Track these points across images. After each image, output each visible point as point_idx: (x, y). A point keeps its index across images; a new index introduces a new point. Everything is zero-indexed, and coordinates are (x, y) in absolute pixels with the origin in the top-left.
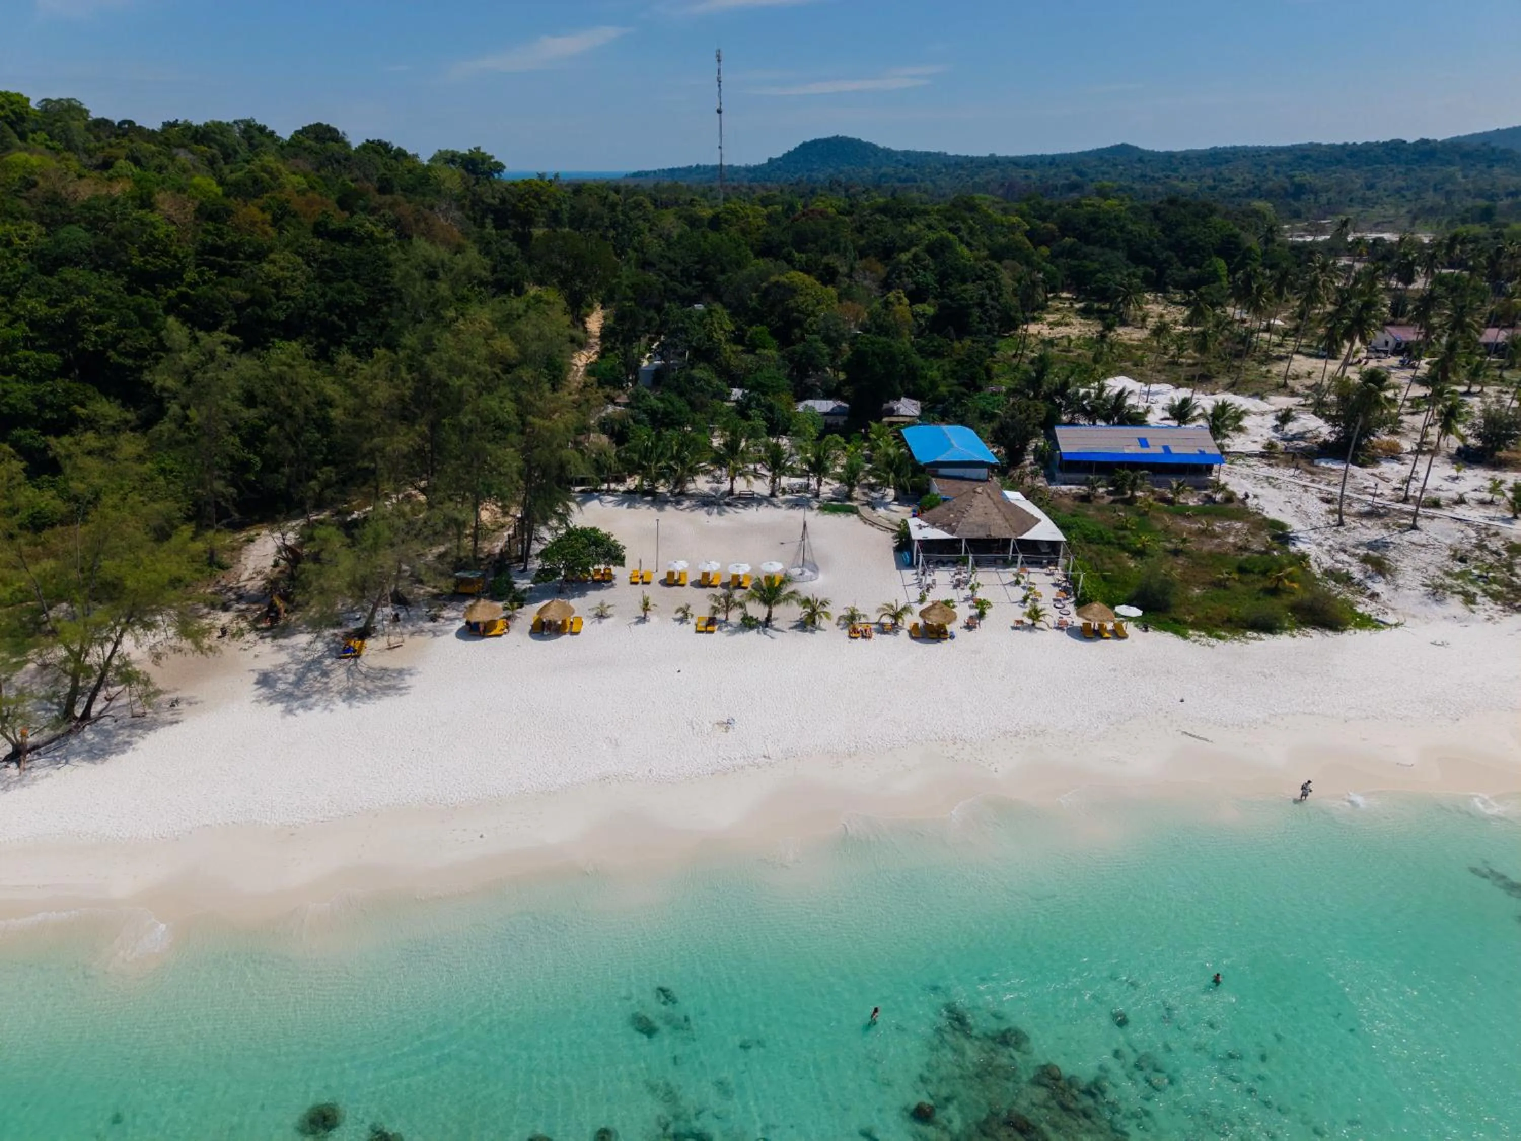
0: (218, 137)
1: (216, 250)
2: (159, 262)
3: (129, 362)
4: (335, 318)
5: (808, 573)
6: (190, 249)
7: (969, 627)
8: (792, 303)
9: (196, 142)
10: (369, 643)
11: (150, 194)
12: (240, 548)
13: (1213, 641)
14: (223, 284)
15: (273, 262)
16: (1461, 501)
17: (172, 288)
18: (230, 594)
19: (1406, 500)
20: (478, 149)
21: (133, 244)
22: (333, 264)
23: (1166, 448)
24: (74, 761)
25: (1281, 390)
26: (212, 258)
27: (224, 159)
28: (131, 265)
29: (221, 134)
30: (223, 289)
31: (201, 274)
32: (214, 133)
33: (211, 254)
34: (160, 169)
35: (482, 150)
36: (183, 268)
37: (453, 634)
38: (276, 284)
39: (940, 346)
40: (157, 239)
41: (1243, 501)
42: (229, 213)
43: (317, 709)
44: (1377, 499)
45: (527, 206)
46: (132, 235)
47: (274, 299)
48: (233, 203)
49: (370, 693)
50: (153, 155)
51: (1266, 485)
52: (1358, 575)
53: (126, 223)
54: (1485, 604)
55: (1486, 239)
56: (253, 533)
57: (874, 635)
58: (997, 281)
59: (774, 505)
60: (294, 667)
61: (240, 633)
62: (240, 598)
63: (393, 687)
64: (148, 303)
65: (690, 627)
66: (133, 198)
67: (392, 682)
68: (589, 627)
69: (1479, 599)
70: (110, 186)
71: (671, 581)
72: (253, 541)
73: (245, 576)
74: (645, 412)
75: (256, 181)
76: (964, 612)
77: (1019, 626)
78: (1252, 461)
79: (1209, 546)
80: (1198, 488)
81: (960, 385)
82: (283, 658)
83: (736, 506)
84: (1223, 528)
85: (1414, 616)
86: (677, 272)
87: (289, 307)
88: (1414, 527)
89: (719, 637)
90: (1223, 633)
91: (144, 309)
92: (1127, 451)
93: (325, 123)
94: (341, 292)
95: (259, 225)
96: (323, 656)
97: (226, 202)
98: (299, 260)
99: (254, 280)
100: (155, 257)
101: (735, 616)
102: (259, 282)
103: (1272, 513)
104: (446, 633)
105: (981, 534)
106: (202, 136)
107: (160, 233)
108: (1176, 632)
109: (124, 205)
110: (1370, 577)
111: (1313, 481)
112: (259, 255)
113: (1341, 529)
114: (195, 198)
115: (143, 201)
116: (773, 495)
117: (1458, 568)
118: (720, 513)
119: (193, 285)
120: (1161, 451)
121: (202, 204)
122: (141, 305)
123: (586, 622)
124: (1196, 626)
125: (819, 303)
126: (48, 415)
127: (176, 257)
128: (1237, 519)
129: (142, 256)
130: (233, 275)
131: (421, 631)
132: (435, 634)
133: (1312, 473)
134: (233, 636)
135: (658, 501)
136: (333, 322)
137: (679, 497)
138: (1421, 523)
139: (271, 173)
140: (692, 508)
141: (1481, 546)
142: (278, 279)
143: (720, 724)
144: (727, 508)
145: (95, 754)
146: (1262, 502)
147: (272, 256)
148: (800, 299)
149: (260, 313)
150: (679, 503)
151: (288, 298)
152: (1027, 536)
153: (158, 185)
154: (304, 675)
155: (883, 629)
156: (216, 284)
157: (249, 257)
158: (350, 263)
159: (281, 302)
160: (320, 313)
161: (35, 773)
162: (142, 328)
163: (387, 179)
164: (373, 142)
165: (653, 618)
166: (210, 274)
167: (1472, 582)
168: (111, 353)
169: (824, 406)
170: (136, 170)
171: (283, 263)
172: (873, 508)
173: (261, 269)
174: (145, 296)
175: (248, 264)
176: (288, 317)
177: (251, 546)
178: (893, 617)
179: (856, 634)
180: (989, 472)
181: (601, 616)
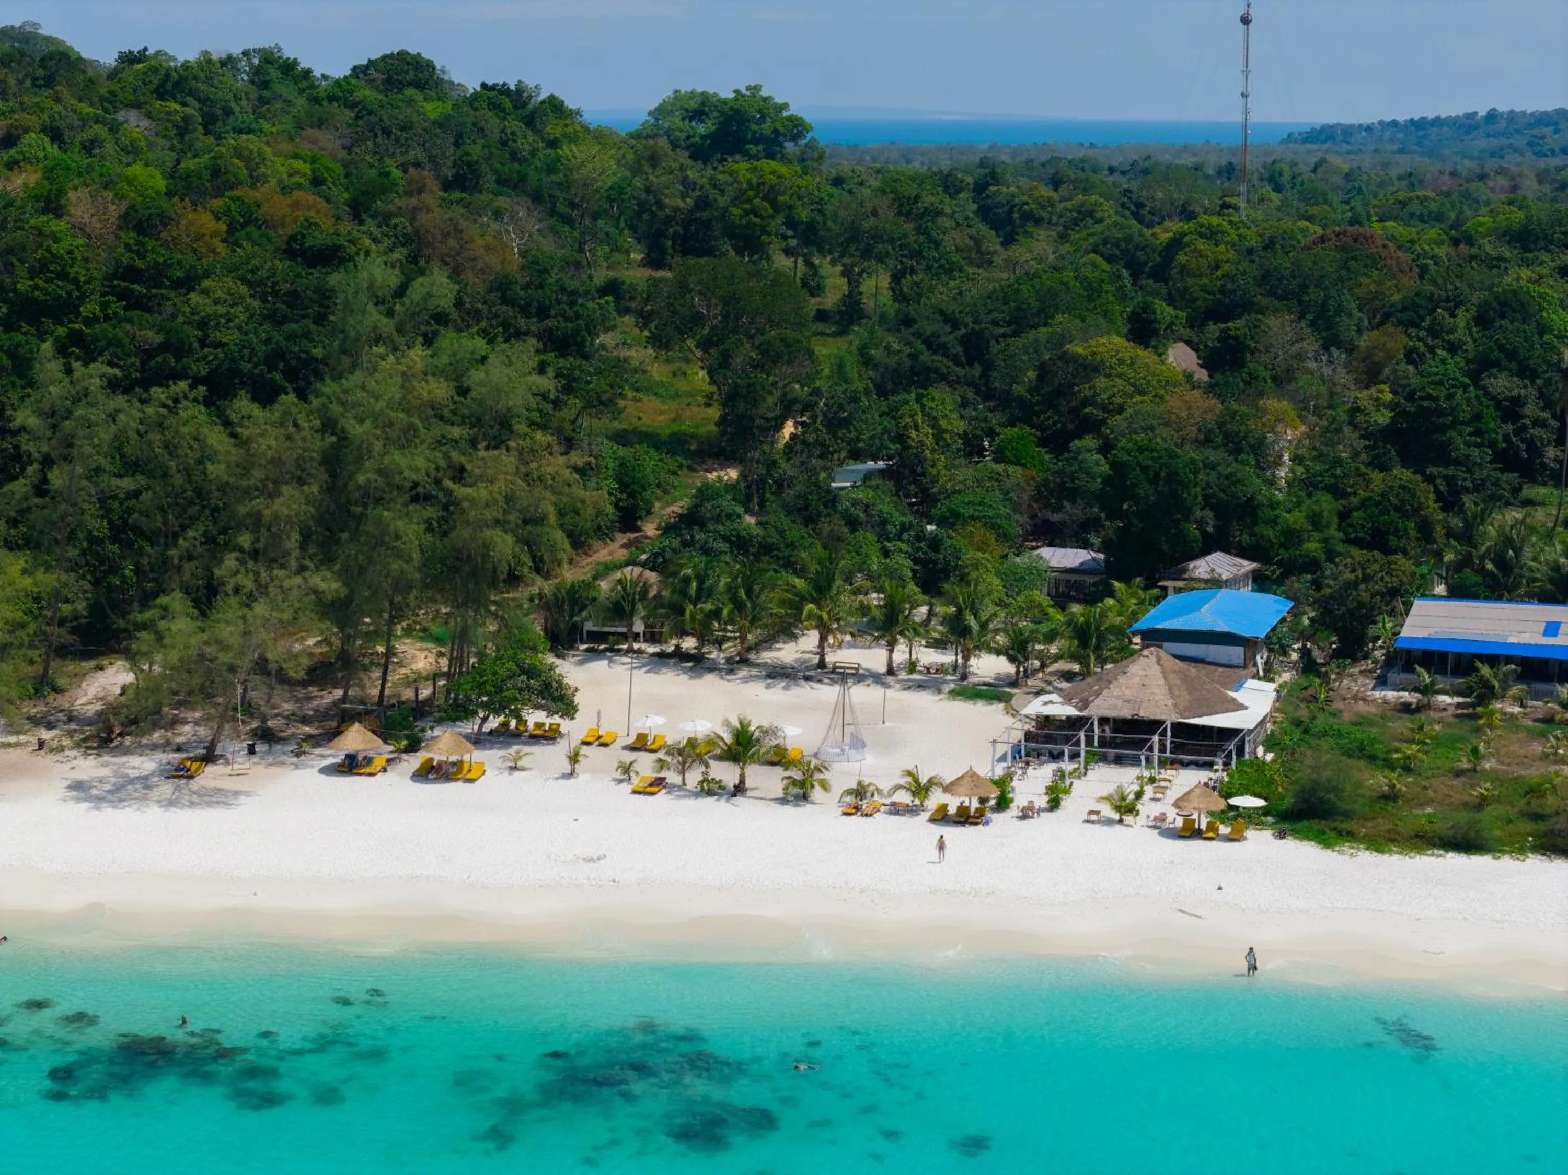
0: (202, 87)
1: (131, 274)
2: (51, 287)
4: (277, 376)
5: (848, 752)
6: (98, 271)
7: (1022, 817)
8: (1086, 391)
9: (161, 97)
10: (211, 768)
11: (61, 192)
12: (84, 675)
14: (130, 321)
15: (206, 292)
17: (62, 324)
18: (61, 715)
20: (757, 88)
21: (22, 262)
22: (293, 298)
26: (123, 284)
27: (205, 125)
28: (15, 290)
29: (209, 80)
30: (128, 327)
31: (104, 306)
32: (195, 78)
33: (123, 279)
34: (89, 147)
35: (764, 93)
36: (82, 298)
37: (317, 769)
38: (203, 325)
40: (54, 256)
42: (166, 220)
43: (128, 810)
45: (747, 213)
46: (23, 249)
47: (196, 345)
48: (175, 206)
49: (192, 804)
50: (85, 122)
53: (19, 232)
56: (105, 662)
57: (879, 814)
59: (881, 683)
60: (113, 780)
61: (61, 749)
62: (70, 720)
63: (222, 803)
64: (27, 343)
65: (628, 787)
66: (36, 198)
67: (223, 799)
68: (492, 777)
70: (8, 179)
71: (638, 746)
72: (102, 669)
73: (83, 700)
74: (725, 538)
75: (216, 172)
77: (1094, 819)
82: (104, 772)
83: (820, 681)
86: (950, 339)
87: (216, 357)
89: (659, 799)
91: (21, 351)
92: (1513, 640)
93: (413, 51)
94: (292, 337)
95: (207, 238)
96: (152, 774)
97: (165, 204)
98: (244, 289)
99: (174, 316)
100: (48, 280)
101: (694, 777)
102: (180, 319)
104: (312, 767)
105: (1126, 713)
106: (176, 85)
107: (60, 249)
108: (1324, 843)
109: (22, 208)
112: (188, 283)
114: (123, 197)
115: (48, 201)
116: (891, 672)
119: (89, 322)
121: (132, 207)
122: (18, 345)
123: (492, 772)
127: (75, 281)
129: (32, 279)
130: (149, 310)
131: (283, 763)
132: (297, 767)
134: (51, 750)
136: (273, 380)
137: (737, 665)
139: (247, 160)
142: (209, 316)
144: (801, 682)
147: (206, 283)
148: (1101, 382)
149: (172, 362)
151: (217, 345)
153: (80, 174)
154: (123, 786)
155: (896, 810)
156: (121, 321)
157: (178, 284)
158: (315, 297)
159: (206, 350)
160: (255, 367)
162: (13, 378)
163: (469, 164)
164: (493, 88)
165: (580, 776)
166: (117, 307)
169: (1069, 558)
170: (53, 151)
171: (219, 294)
173: (187, 302)
174: (25, 334)
175: (172, 294)
176: (212, 371)
177: (99, 674)
178: (914, 794)
179: (854, 810)
180: (1248, 655)
181: (514, 768)
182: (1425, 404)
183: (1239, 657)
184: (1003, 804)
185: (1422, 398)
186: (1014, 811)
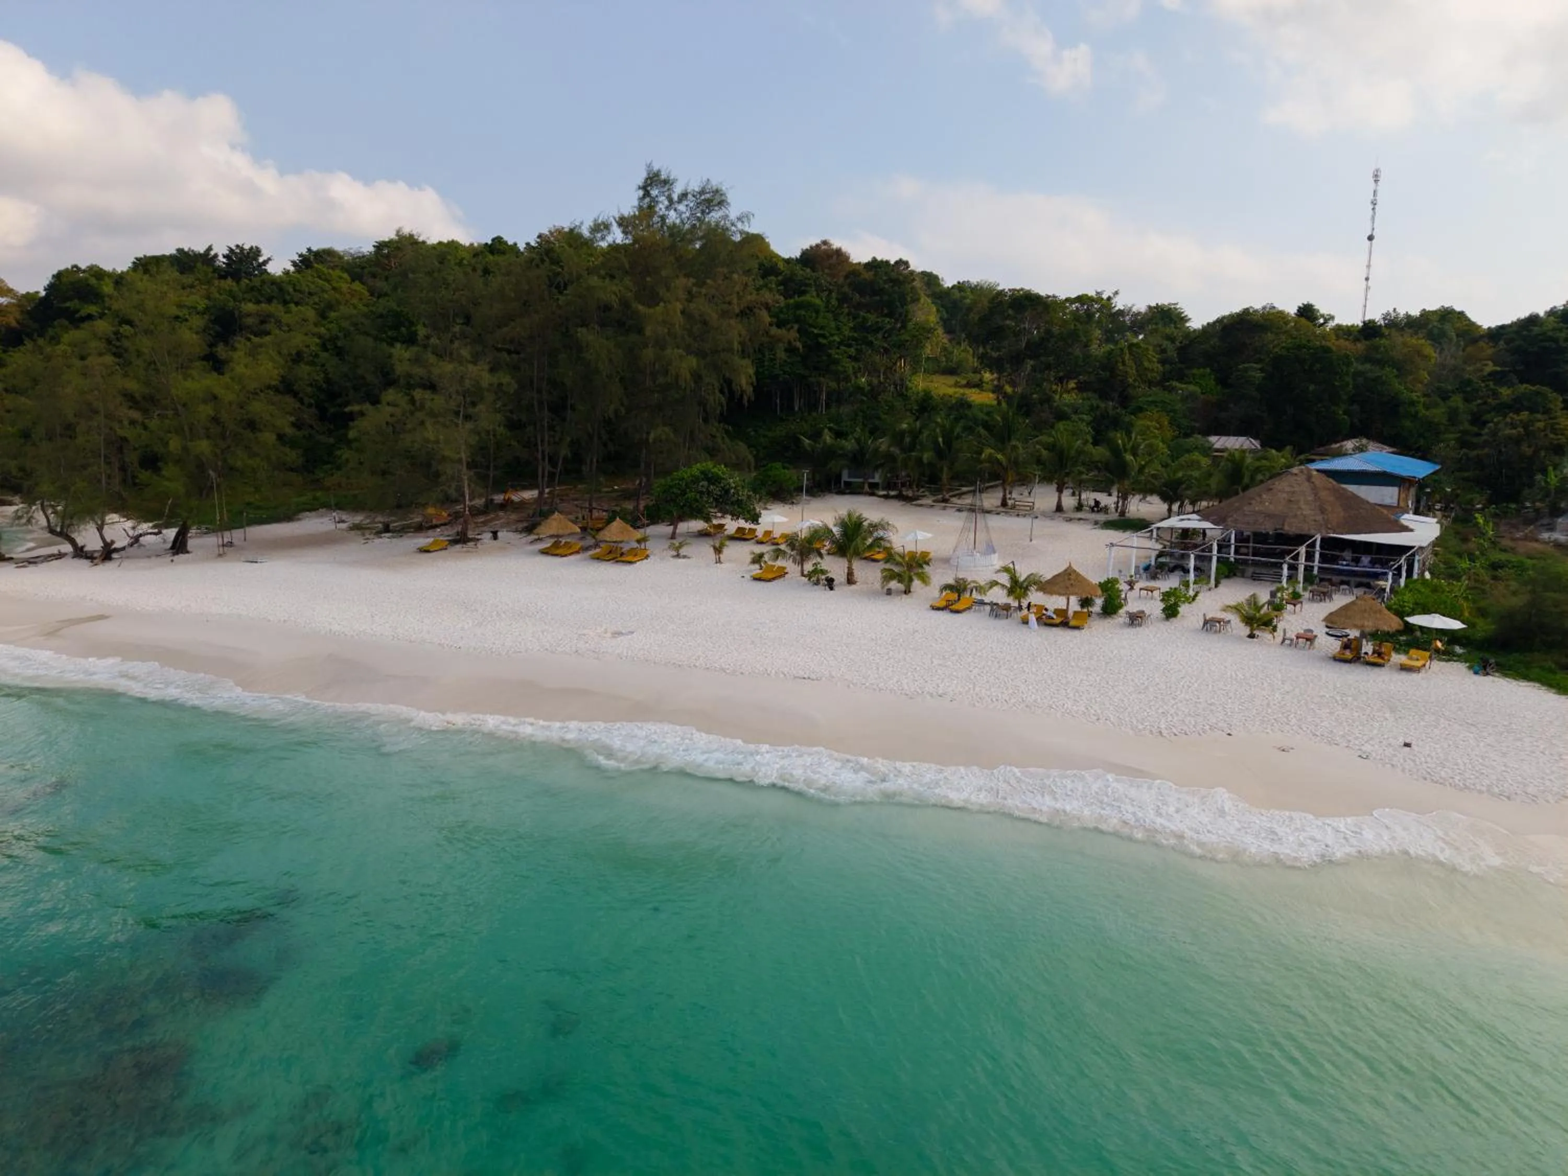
7: (1133, 624)
101: (808, 568)
116: (1059, 509)
152: (1353, 537)
165: (727, 564)
178: (1011, 592)
179: (947, 607)
180: (1403, 495)
181: (678, 556)
182: (1547, 344)
183: (1392, 497)
184: (1110, 610)
185: (1542, 341)
186: (1122, 616)
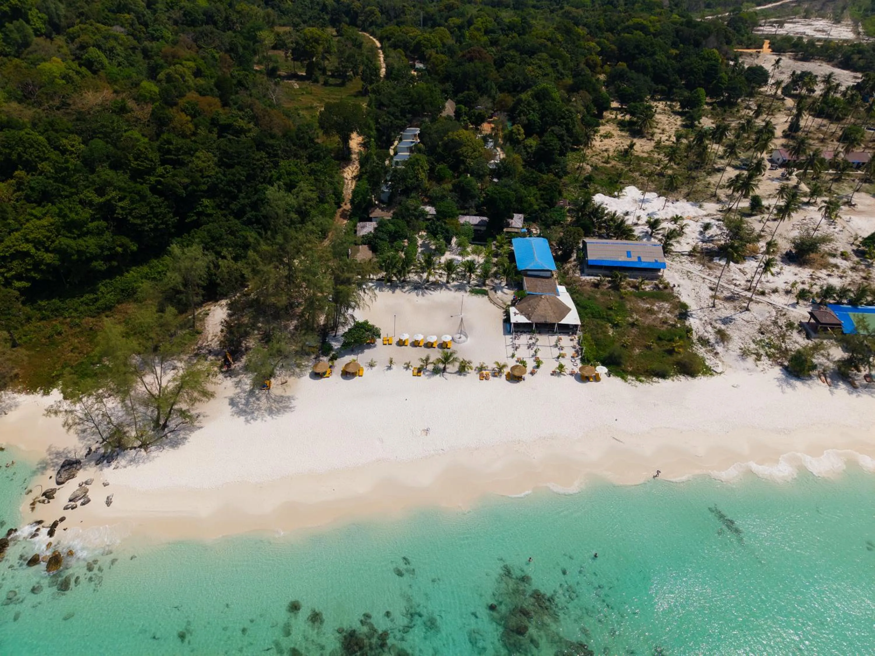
3: (138, 221)
5: (463, 338)
7: (532, 373)
8: (460, 151)
10: (273, 380)
12: (203, 319)
13: (638, 383)
14: (176, 175)
15: (198, 157)
16: (775, 291)
18: (205, 350)
19: (749, 290)
23: (639, 258)
24: (166, 447)
25: (713, 198)
28: (131, 166)
30: (177, 178)
31: (165, 168)
36: (156, 166)
37: (308, 375)
38: (201, 171)
39: (536, 178)
40: (141, 151)
41: (672, 289)
42: (170, 119)
43: (259, 420)
44: (736, 288)
46: (128, 148)
47: (201, 179)
48: (171, 112)
49: (278, 411)
51: (685, 277)
52: (712, 341)
54: (765, 361)
55: (868, 51)
57: (491, 378)
58: (572, 119)
59: (449, 289)
60: (243, 395)
61: (216, 374)
62: (210, 352)
63: (287, 407)
65: (410, 372)
67: (287, 404)
68: (367, 372)
69: (763, 358)
71: (401, 343)
72: (208, 314)
73: (210, 338)
76: (531, 364)
77: (554, 373)
78: (683, 259)
79: (649, 320)
80: (652, 279)
81: (545, 203)
82: (237, 389)
83: (430, 290)
84: (659, 307)
85: (731, 367)
87: (208, 181)
88: (747, 309)
89: (423, 378)
90: (643, 379)
91: (141, 191)
92: (620, 260)
94: (234, 174)
95: (186, 124)
96: (254, 388)
97: (167, 111)
99: (191, 170)
100: (142, 161)
102: (193, 171)
103: (684, 299)
104: (305, 375)
105: (542, 320)
107: (142, 147)
108: (623, 378)
110: (717, 343)
111: (709, 275)
112: (190, 153)
113: (713, 309)
116: (448, 282)
117: (759, 337)
118: (423, 295)
119: (162, 176)
120: (637, 260)
122: (139, 189)
123: (365, 369)
124: (632, 374)
125: (475, 151)
126: (106, 253)
127: (151, 160)
128: (667, 301)
129: (136, 161)
131: (294, 374)
132: (300, 375)
133: (710, 268)
134: (213, 375)
135: (393, 287)
137: (404, 283)
138: (752, 306)
140: (410, 291)
141: (775, 323)
142: (202, 167)
143: (424, 430)
144: (426, 291)
145: (175, 444)
146: (681, 289)
147: (197, 154)
148: (464, 149)
149: (196, 188)
150: (403, 287)
151: (208, 176)
152: (564, 322)
154: (248, 399)
155: (495, 374)
156: (173, 174)
159: (204, 180)
160: (224, 186)
161: (154, 454)
162: (142, 203)
165: (394, 366)
166: (169, 168)
167: (763, 347)
168: (129, 218)
169: (474, 220)
171: (203, 158)
172: (495, 292)
173: (193, 162)
174: (140, 183)
175: (186, 158)
177: (208, 317)
